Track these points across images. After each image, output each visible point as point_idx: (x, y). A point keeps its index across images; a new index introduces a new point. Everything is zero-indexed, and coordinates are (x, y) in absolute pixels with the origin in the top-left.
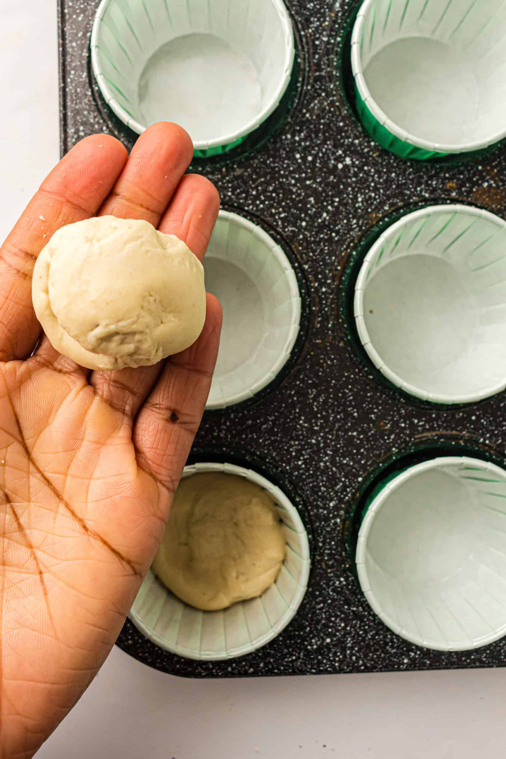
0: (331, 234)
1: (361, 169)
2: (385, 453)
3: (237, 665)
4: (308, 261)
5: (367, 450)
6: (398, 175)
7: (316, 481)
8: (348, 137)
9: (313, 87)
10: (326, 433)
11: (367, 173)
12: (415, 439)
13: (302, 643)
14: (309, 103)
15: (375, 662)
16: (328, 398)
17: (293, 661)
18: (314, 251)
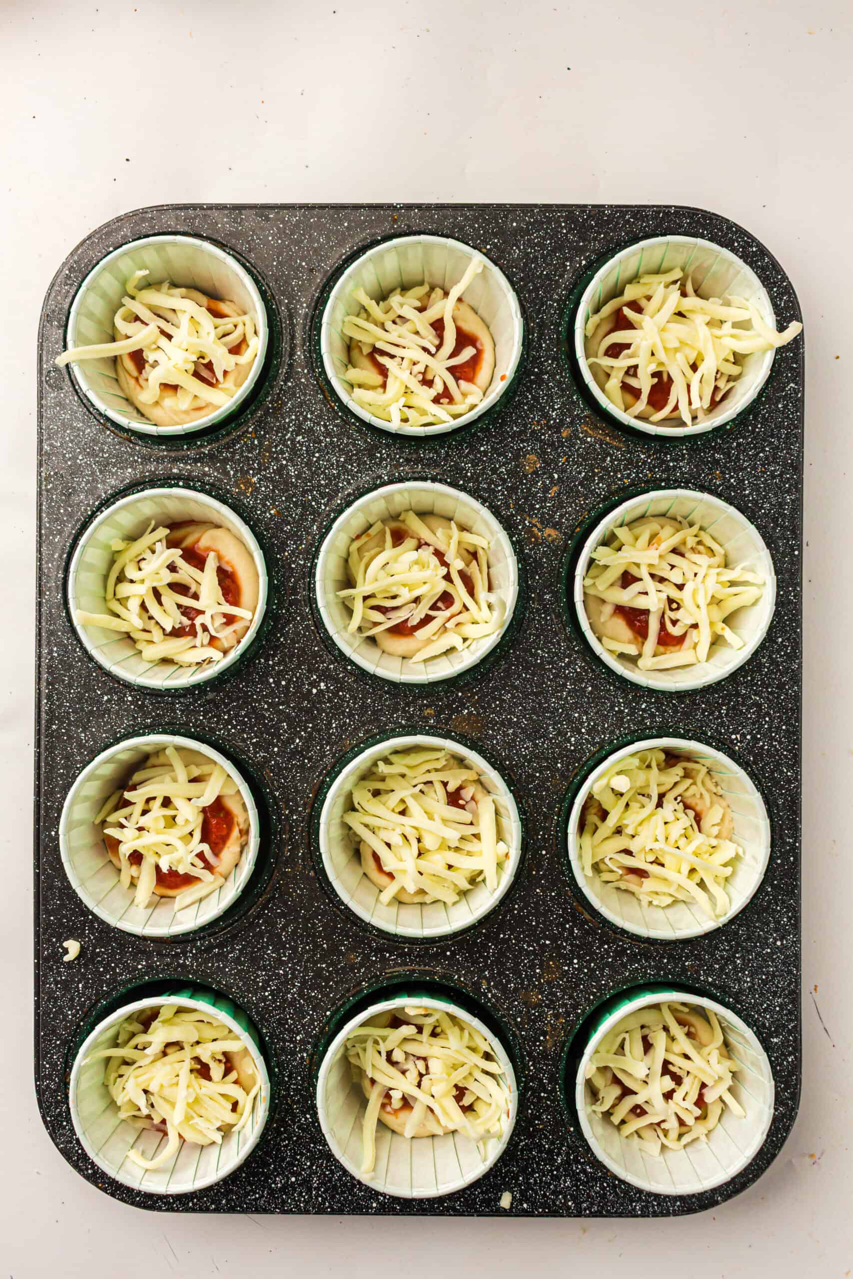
0: (304, 760)
1: (335, 694)
2: (354, 987)
3: (198, 1200)
4: (280, 787)
5: (336, 983)
6: (374, 702)
7: (283, 1013)
8: (323, 662)
9: (288, 610)
10: (294, 964)
11: (342, 699)
12: (386, 973)
13: (266, 1181)
14: (284, 628)
15: (342, 1205)
16: (296, 928)
17: (256, 1199)
18: (285, 778)
